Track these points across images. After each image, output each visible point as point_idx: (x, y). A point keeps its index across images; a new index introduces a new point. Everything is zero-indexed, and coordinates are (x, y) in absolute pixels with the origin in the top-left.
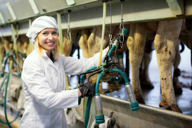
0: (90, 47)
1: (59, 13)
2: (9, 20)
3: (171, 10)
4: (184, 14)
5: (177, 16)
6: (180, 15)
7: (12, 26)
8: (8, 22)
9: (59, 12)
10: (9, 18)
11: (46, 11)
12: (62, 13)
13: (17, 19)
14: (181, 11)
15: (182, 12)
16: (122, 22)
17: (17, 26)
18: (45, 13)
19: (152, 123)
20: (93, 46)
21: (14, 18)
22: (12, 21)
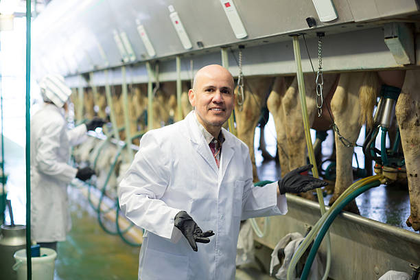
0: (286, 110)
1: (224, 50)
2: (143, 56)
3: (394, 55)
4: (414, 63)
5: (404, 65)
6: (408, 65)
7: (148, 65)
8: (141, 59)
9: (224, 47)
10: (143, 53)
11: (203, 46)
12: (229, 49)
13: (156, 56)
14: (408, 59)
15: (410, 60)
16: (321, 72)
17: (157, 67)
18: (202, 48)
19: (371, 249)
20: (293, 110)
21: (151, 54)
22: (148, 58)
